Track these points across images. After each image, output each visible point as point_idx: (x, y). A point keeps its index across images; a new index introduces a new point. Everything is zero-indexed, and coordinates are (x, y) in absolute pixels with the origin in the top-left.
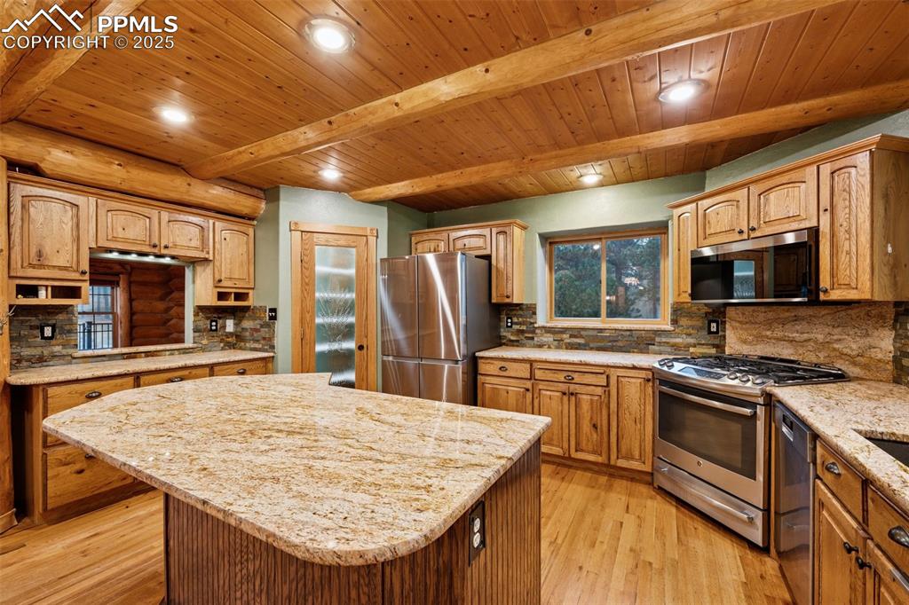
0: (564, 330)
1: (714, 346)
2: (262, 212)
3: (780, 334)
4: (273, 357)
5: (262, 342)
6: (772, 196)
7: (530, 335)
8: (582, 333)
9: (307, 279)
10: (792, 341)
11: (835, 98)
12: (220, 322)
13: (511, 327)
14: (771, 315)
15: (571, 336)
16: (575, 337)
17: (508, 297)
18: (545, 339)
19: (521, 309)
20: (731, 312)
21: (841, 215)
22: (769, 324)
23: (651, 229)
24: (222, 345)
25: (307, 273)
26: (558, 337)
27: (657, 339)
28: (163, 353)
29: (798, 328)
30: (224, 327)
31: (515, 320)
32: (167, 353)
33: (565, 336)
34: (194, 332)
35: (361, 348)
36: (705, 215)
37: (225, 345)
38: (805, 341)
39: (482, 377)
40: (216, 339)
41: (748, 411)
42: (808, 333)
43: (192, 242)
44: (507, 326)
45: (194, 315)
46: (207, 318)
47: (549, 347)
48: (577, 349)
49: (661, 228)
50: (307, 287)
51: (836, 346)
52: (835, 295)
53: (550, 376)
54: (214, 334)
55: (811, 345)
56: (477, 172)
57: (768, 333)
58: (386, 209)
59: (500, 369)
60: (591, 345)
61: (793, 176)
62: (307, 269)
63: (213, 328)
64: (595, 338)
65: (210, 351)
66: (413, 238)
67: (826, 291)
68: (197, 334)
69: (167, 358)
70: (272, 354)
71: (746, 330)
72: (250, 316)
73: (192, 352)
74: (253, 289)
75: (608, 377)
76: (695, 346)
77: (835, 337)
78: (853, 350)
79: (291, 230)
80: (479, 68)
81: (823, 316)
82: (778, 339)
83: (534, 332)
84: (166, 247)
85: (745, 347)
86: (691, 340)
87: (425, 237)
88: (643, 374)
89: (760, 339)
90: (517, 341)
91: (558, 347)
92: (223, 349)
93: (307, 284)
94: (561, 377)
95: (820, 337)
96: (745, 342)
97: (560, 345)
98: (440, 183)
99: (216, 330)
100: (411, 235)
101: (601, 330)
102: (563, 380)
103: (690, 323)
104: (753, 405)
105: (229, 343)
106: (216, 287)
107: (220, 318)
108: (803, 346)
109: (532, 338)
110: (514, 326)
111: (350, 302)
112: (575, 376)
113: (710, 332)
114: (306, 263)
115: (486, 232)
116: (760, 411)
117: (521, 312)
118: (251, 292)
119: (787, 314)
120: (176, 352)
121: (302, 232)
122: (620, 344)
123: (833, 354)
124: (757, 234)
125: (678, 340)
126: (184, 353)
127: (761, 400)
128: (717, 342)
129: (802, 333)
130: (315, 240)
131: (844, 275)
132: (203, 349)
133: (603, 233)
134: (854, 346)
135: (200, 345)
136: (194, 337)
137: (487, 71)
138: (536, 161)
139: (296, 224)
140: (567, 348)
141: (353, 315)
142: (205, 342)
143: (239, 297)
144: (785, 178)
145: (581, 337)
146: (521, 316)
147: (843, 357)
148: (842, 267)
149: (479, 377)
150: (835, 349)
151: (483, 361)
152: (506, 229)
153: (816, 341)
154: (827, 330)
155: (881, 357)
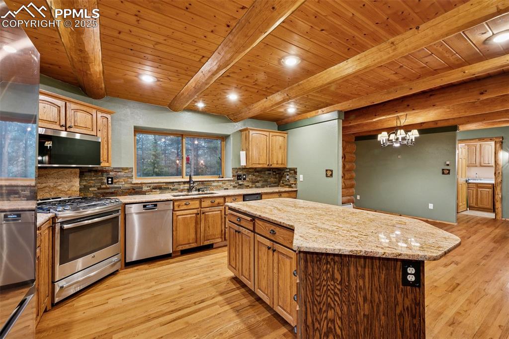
38: (44, 188)
42: (45, 183)
51: (59, 188)
55: (47, 190)
77: (59, 184)
78: (65, 188)
81: (53, 174)
95: (52, 185)
108: (43, 191)
123: (57, 192)
129: (42, 184)
134: (66, 187)
147: (62, 192)
150: (58, 190)
153: (49, 187)
154: (55, 181)
155: (75, 189)
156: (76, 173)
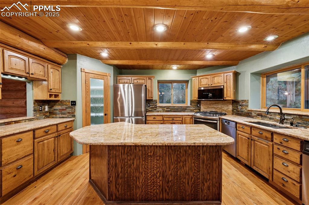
0: (165, 107)
1: (199, 110)
2: (66, 63)
3: (212, 106)
4: (74, 120)
5: (68, 114)
6: (215, 78)
7: (155, 109)
8: (170, 107)
9: (87, 91)
10: (215, 108)
11: (227, 62)
12: (43, 107)
13: (149, 106)
14: (210, 102)
15: (167, 108)
16: (168, 109)
17: (152, 98)
18: (160, 110)
19: (153, 101)
20: (202, 102)
21: (228, 83)
22: (210, 104)
23: (183, 81)
24: (44, 116)
25: (87, 88)
26: (163, 109)
27: (187, 108)
28: (22, 121)
29: (216, 105)
30: (45, 109)
31: (151, 104)
32: (24, 121)
33: (165, 109)
34: (34, 111)
35: (106, 115)
36: (200, 80)
37: (45, 117)
39: (148, 121)
40: (42, 114)
41: (216, 122)
42: (218, 106)
43: (41, 73)
44: (148, 106)
45: (34, 104)
46: (39, 105)
47: (161, 112)
48: (168, 112)
49: (187, 82)
50: (87, 93)
51: (223, 108)
52: (227, 99)
53: (167, 119)
54: (41, 112)
55: (218, 109)
56: (152, 62)
57: (210, 106)
58: (112, 67)
59: (154, 118)
60: (172, 111)
61: (220, 75)
62: (87, 86)
63: (41, 109)
64: (173, 109)
65: (40, 119)
66: (118, 78)
67: (225, 98)
68: (35, 112)
69: (24, 123)
70: (74, 119)
71: (205, 106)
72: (59, 104)
73: (33, 120)
74: (61, 93)
75: (182, 118)
76: (195, 110)
79: (81, 71)
80: (183, 43)
82: (212, 108)
83: (156, 108)
84: (32, 74)
85: (205, 109)
86: (194, 109)
87: (123, 78)
88: (190, 117)
89: (208, 107)
90: (152, 110)
91: (163, 112)
92: (44, 118)
93: (88, 92)
94: (171, 119)
95: (220, 107)
96: (205, 108)
97: (164, 111)
98: (139, 63)
99: (42, 110)
100: (117, 77)
101: (174, 107)
102: (171, 120)
103: (194, 104)
104: (217, 120)
105: (46, 115)
106: (49, 92)
107: (43, 105)
109: (156, 110)
110: (150, 106)
111: (102, 98)
112: (174, 118)
113: (198, 107)
114: (87, 85)
115: (145, 78)
116: (218, 121)
117: (152, 102)
118: (60, 94)
119: (214, 102)
120: (27, 121)
121: (85, 72)
122: (179, 110)
124: (212, 86)
125: (192, 109)
126: (30, 121)
127: (218, 119)
128: (199, 109)
130: (90, 76)
131: (229, 95)
132: (38, 119)
133: (172, 81)
134: (226, 108)
135: (36, 117)
136: (34, 114)
137: (184, 44)
138: (170, 62)
139: (84, 69)
140: (165, 112)
141: (103, 104)
142: (38, 115)
143: (56, 96)
144: (218, 75)
145: (169, 109)
146: (153, 103)
147: (224, 110)
148: (228, 93)
149: (147, 121)
151: (148, 116)
152: (151, 78)
154: (221, 105)
155: (230, 110)
156: (230, 103)
